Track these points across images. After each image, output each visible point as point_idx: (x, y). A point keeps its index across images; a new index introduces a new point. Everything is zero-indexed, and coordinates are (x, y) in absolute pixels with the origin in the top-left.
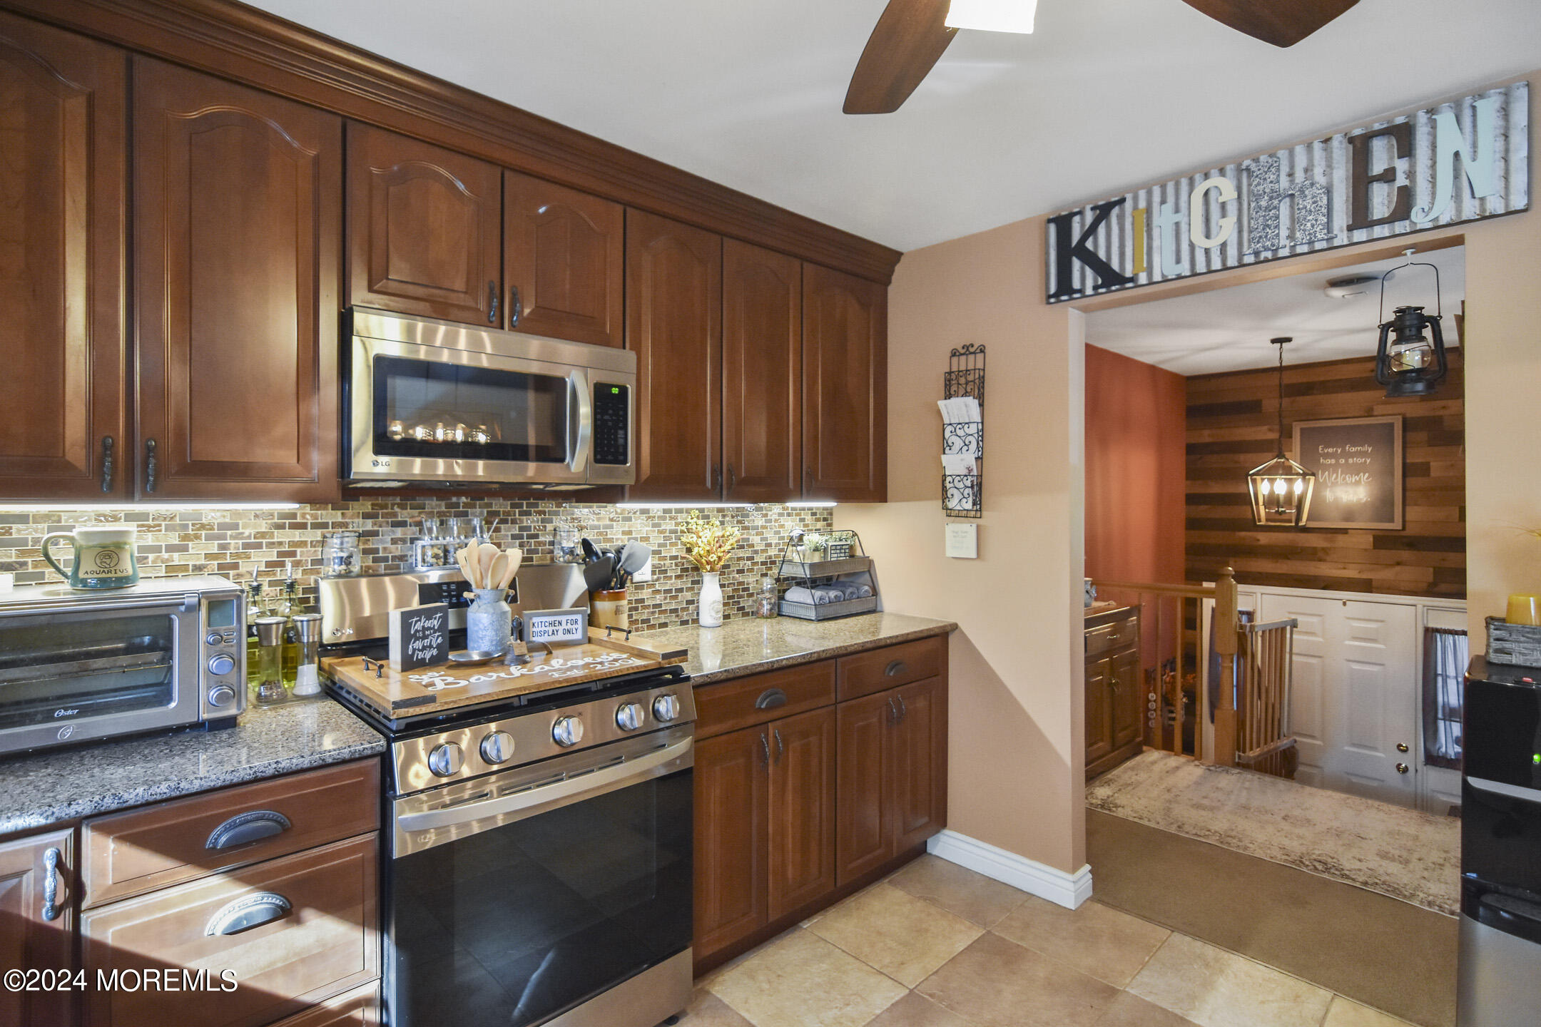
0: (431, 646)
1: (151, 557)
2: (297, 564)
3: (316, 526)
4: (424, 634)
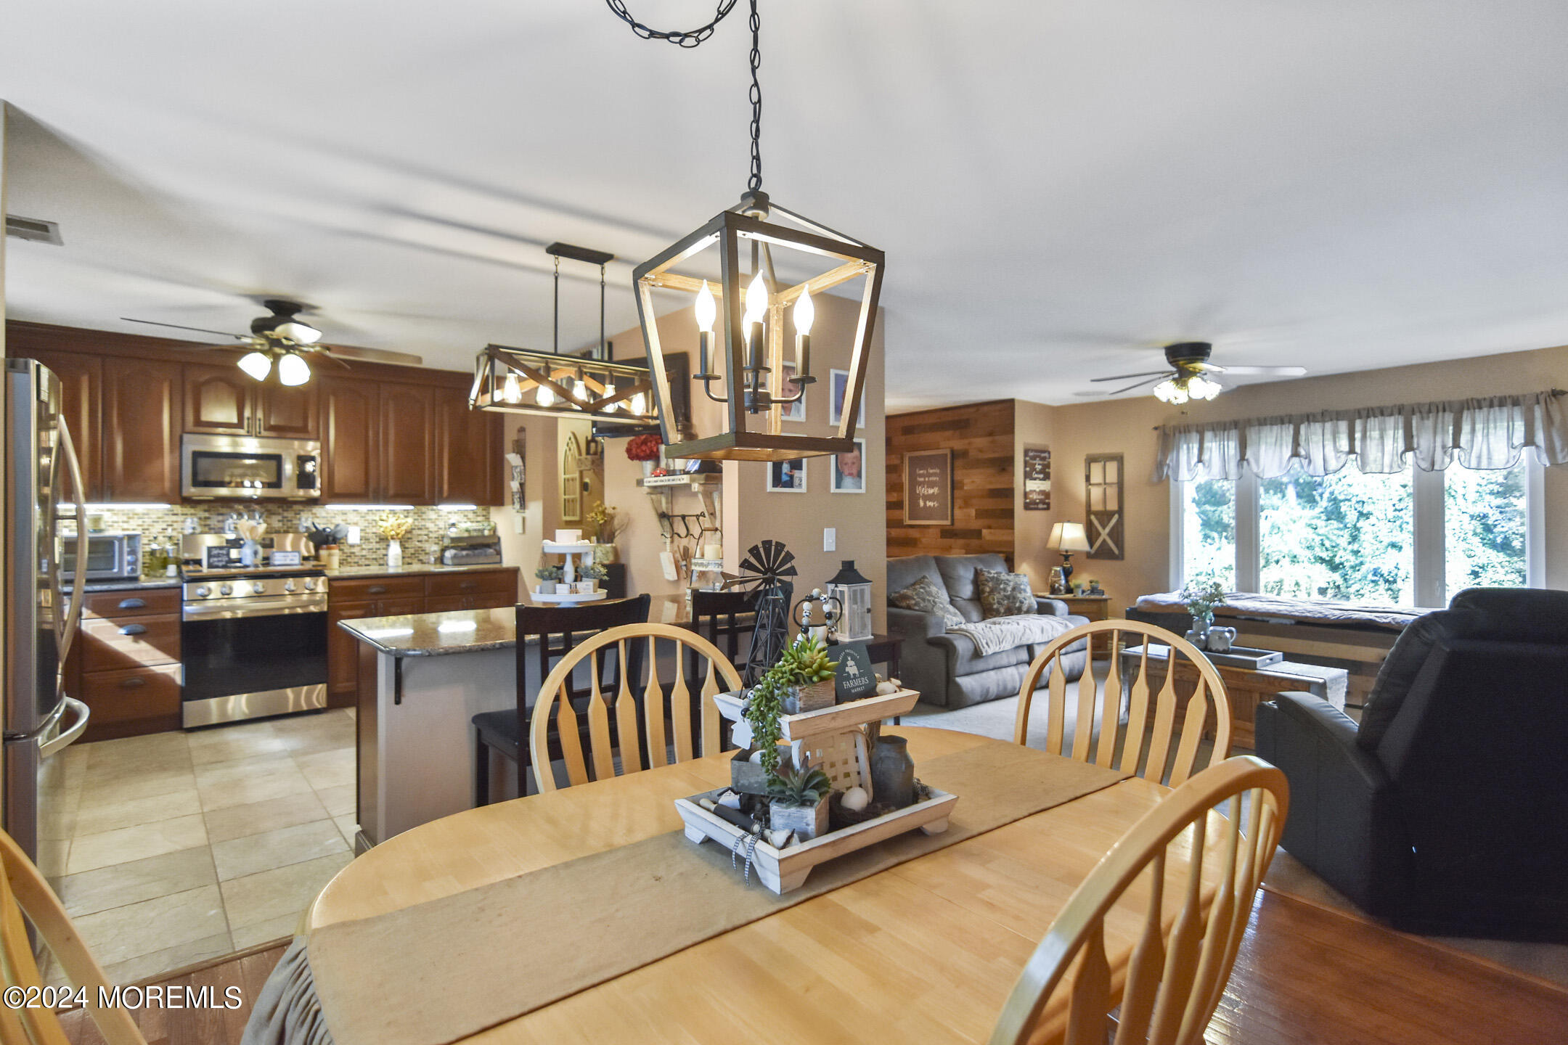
0: (221, 561)
1: (116, 524)
2: (173, 530)
3: (183, 514)
4: (218, 555)
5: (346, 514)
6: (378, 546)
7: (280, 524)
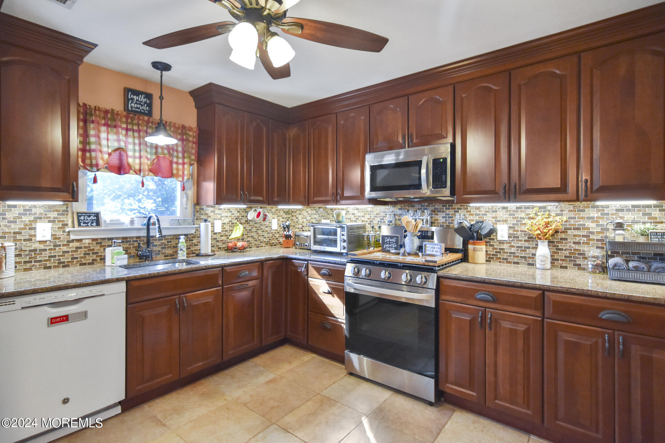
0: (392, 247)
4: (389, 243)
5: (496, 211)
6: (527, 244)
7: (444, 220)
